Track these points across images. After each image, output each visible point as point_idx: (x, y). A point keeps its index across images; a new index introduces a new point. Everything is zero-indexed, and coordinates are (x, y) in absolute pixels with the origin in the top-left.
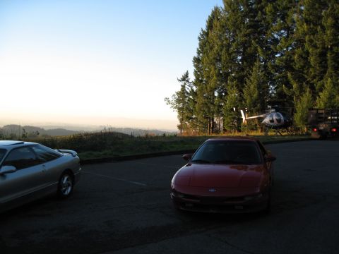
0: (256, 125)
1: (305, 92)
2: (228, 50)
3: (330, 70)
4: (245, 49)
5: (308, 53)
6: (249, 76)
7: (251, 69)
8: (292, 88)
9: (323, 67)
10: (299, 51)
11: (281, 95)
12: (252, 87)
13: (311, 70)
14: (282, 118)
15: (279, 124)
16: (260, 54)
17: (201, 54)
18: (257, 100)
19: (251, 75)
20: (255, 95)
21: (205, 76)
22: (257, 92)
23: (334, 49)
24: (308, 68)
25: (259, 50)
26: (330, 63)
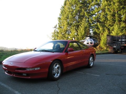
1: (105, 31)
3: (117, 22)
5: (107, 14)
7: (82, 22)
8: (100, 30)
9: (113, 20)
10: (103, 13)
12: (82, 29)
13: (108, 22)
14: (93, 42)
15: (91, 45)
16: (86, 15)
17: (61, 16)
18: (84, 35)
19: (81, 24)
20: (83, 33)
21: (62, 25)
22: (84, 32)
23: (119, 12)
24: (107, 21)
25: (85, 13)
26: (117, 19)
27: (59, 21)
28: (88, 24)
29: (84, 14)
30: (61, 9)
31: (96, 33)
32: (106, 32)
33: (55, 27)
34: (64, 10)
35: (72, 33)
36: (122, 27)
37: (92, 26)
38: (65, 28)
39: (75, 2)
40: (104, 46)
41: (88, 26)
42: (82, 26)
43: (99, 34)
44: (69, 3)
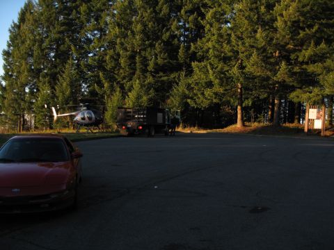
0: (68, 122)
1: (115, 91)
2: (40, 46)
3: (138, 72)
4: (58, 46)
5: (118, 55)
6: (62, 74)
7: (64, 66)
8: (104, 87)
9: (132, 69)
10: (111, 52)
11: (93, 93)
12: (64, 84)
13: (121, 71)
14: (93, 116)
15: (90, 122)
16: (74, 52)
17: (12, 48)
18: (70, 97)
19: (63, 72)
20: (68, 93)
21: (15, 70)
22: (69, 90)
23: (143, 53)
24: (119, 69)
25: (73, 48)
26: (138, 65)
27: (6, 60)
28: (78, 74)
29: (70, 49)
30: (10, 30)
31: (97, 94)
32: (118, 93)
34: (18, 34)
35: (42, 92)
36: (149, 83)
38: (23, 79)
39: (49, 18)
40: (113, 122)
41: (78, 77)
42: (64, 76)
43: (103, 97)
44: (34, 20)
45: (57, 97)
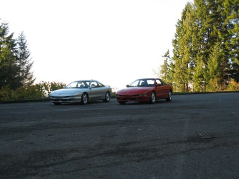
4: (209, 33)
7: (213, 47)
16: (220, 36)
17: (178, 37)
18: (217, 69)
20: (216, 66)
21: (181, 53)
22: (217, 64)
25: (219, 33)
27: (174, 46)
28: (224, 52)
29: (217, 34)
30: (176, 25)
31: (237, 65)
33: (166, 56)
34: (182, 28)
35: (198, 67)
37: (230, 53)
38: (186, 58)
39: (201, 14)
41: (224, 54)
42: (213, 54)
44: (191, 16)
45: (209, 70)
